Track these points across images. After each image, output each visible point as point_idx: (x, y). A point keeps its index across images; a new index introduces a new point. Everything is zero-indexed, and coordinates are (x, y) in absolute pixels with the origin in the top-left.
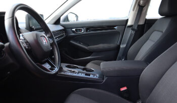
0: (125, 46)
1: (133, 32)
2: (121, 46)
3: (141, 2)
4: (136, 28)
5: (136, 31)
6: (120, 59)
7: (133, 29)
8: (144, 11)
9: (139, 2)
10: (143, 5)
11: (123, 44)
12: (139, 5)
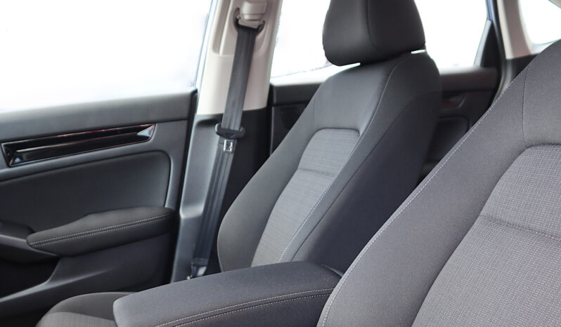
0: (199, 209)
1: (229, 146)
2: (183, 215)
3: (246, 9)
4: (235, 125)
5: (240, 141)
6: (188, 271)
7: (224, 134)
8: (259, 53)
9: (237, 10)
10: (254, 25)
11: (188, 203)
12: (236, 23)
